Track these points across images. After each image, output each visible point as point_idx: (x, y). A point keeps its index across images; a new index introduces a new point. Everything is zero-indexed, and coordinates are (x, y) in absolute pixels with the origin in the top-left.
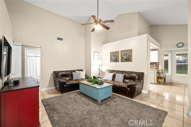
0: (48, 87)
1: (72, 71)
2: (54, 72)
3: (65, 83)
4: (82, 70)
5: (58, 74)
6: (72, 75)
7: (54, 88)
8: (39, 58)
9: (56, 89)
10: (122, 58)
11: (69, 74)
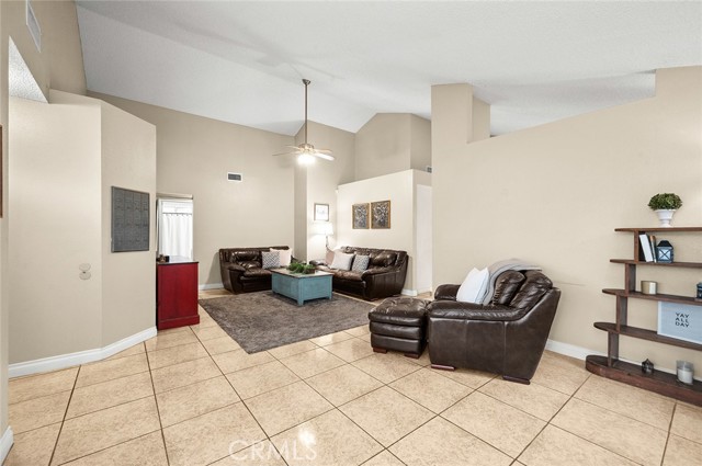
0: (208, 283)
1: (260, 250)
2: (221, 250)
3: (242, 273)
4: (286, 248)
5: (230, 254)
6: (260, 259)
7: (221, 285)
8: (191, 218)
9: (225, 287)
10: (373, 219)
11: (255, 256)
